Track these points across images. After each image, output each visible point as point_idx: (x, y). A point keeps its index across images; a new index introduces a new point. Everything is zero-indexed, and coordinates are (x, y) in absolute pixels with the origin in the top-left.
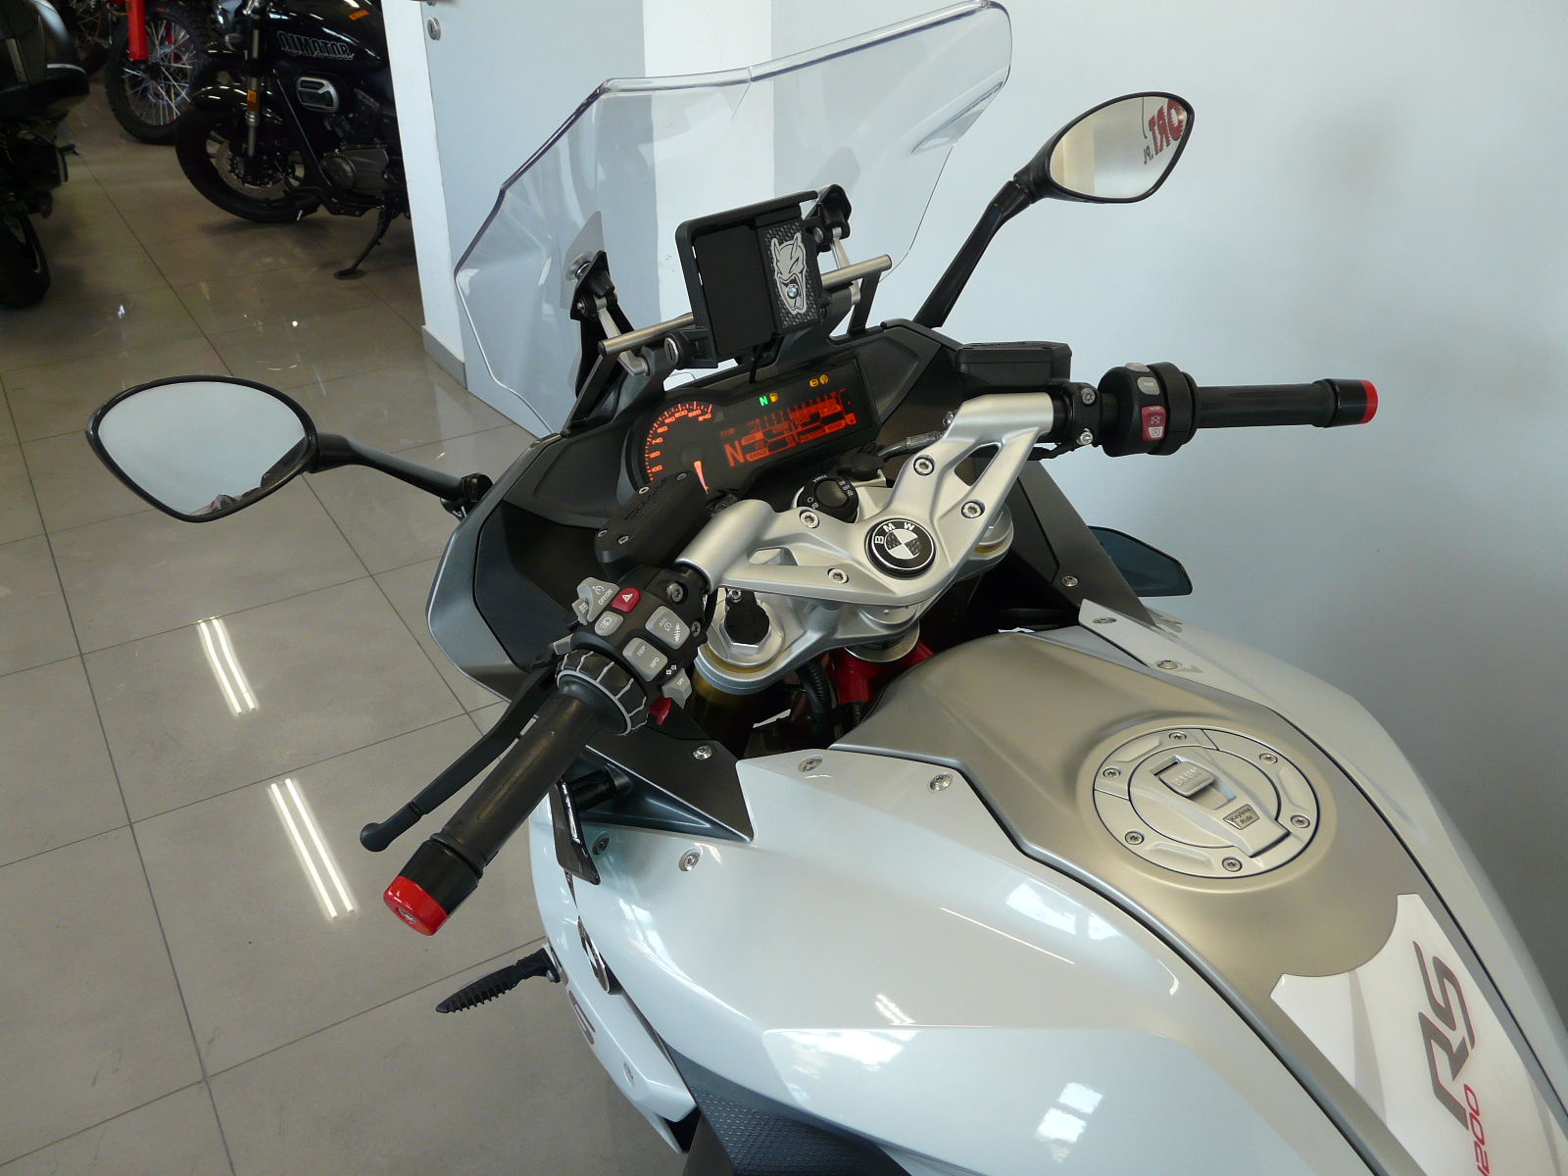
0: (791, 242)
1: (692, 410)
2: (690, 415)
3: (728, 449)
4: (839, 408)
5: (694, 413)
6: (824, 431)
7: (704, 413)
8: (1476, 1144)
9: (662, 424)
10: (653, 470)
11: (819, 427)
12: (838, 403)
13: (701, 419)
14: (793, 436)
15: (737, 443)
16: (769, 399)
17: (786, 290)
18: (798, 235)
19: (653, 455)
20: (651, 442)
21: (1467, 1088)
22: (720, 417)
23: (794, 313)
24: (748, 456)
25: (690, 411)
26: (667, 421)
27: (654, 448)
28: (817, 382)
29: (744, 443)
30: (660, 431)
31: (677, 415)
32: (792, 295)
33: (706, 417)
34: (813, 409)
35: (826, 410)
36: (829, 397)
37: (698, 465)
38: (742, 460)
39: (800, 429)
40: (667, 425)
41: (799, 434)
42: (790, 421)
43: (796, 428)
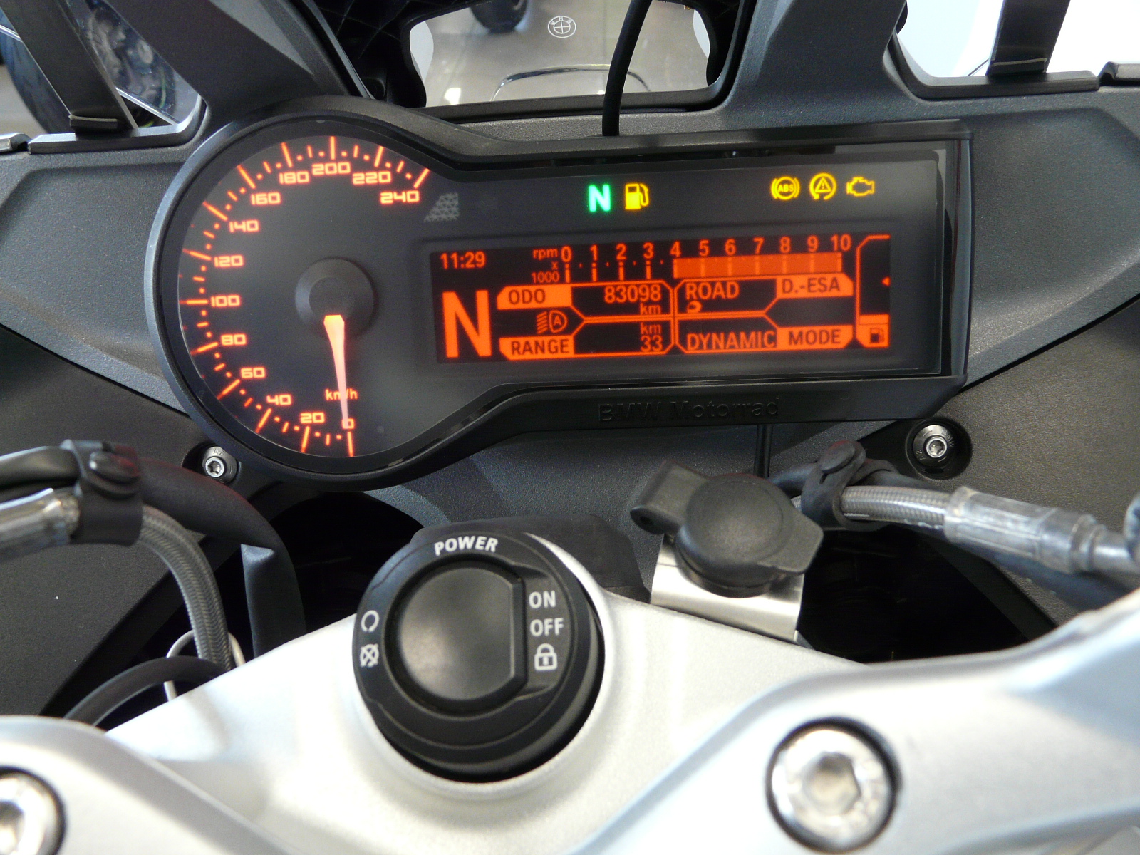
1: (367, 167)
2: (359, 179)
3: (452, 304)
4: (846, 287)
5: (372, 178)
6: (773, 339)
7: (399, 184)
9: (270, 184)
10: (216, 302)
11: (759, 325)
12: (848, 269)
13: (387, 198)
14: (665, 326)
15: (482, 297)
16: (618, 199)
19: (224, 262)
20: (224, 225)
22: (448, 208)
24: (506, 345)
25: (360, 166)
26: (288, 178)
27: (226, 243)
28: (794, 189)
29: (504, 302)
30: (259, 199)
31: (319, 169)
33: (405, 197)
34: (756, 267)
35: (800, 281)
36: (825, 247)
37: (335, 326)
38: (483, 345)
39: (695, 313)
40: (286, 190)
41: (686, 327)
42: (674, 283)
43: (684, 305)
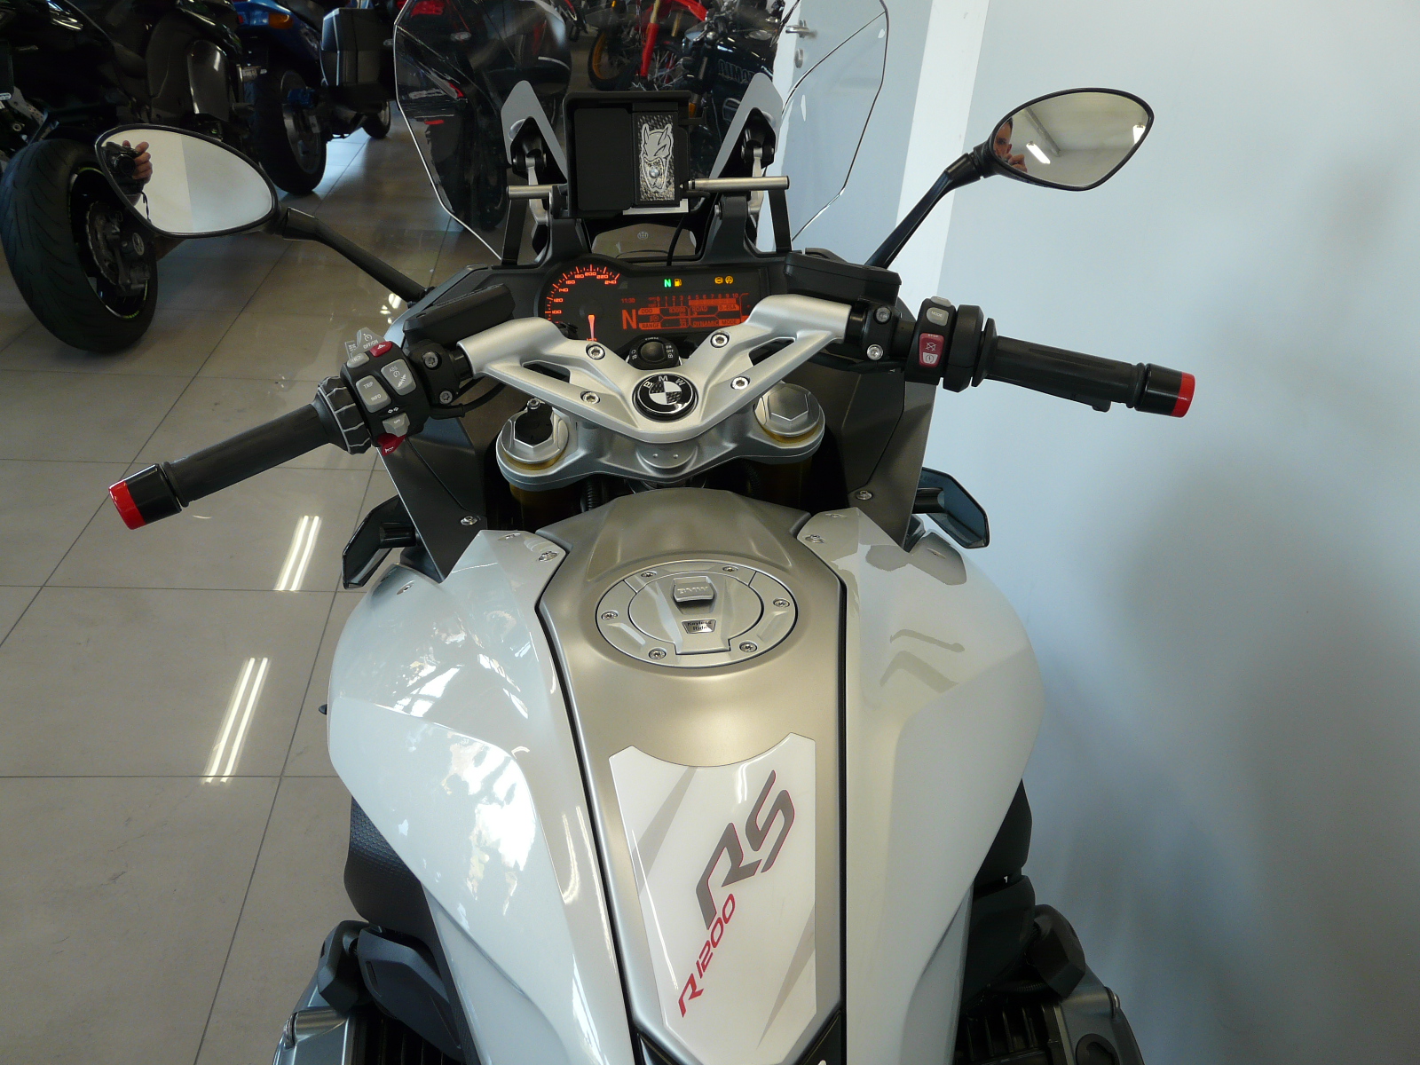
0: (662, 131)
1: (602, 274)
2: (598, 277)
3: (625, 313)
4: (737, 308)
5: (602, 277)
6: (718, 323)
7: (610, 279)
8: (708, 944)
9: (572, 278)
10: (554, 312)
11: (714, 319)
12: (738, 303)
13: (607, 282)
14: (687, 319)
15: (634, 311)
16: (673, 283)
17: (648, 168)
18: (670, 126)
19: (557, 300)
20: (558, 290)
21: (731, 897)
22: (624, 286)
23: (653, 190)
24: (641, 325)
25: (599, 273)
26: (577, 277)
27: (558, 295)
28: (722, 281)
29: (640, 313)
30: (568, 282)
31: (586, 274)
32: (653, 174)
33: (612, 282)
34: (712, 302)
35: (724, 306)
36: (731, 297)
37: (591, 318)
38: (634, 326)
39: (695, 315)
40: (576, 280)
41: (693, 320)
42: (689, 307)
43: (692, 313)
